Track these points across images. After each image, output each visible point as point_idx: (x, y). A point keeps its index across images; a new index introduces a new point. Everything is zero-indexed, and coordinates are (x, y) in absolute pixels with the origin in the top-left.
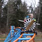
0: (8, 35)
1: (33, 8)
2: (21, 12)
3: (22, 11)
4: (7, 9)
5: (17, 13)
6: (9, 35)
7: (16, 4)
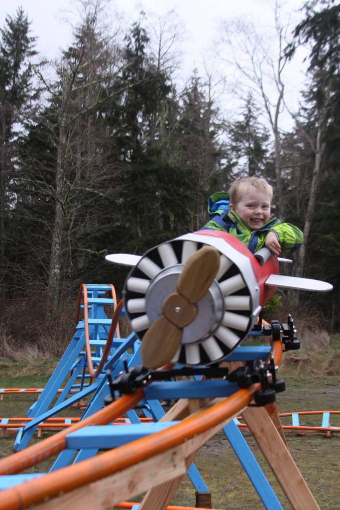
0: (58, 355)
1: (266, 138)
2: (167, 168)
3: (173, 160)
4: (54, 150)
5: (134, 176)
6: (69, 360)
7: (123, 102)
